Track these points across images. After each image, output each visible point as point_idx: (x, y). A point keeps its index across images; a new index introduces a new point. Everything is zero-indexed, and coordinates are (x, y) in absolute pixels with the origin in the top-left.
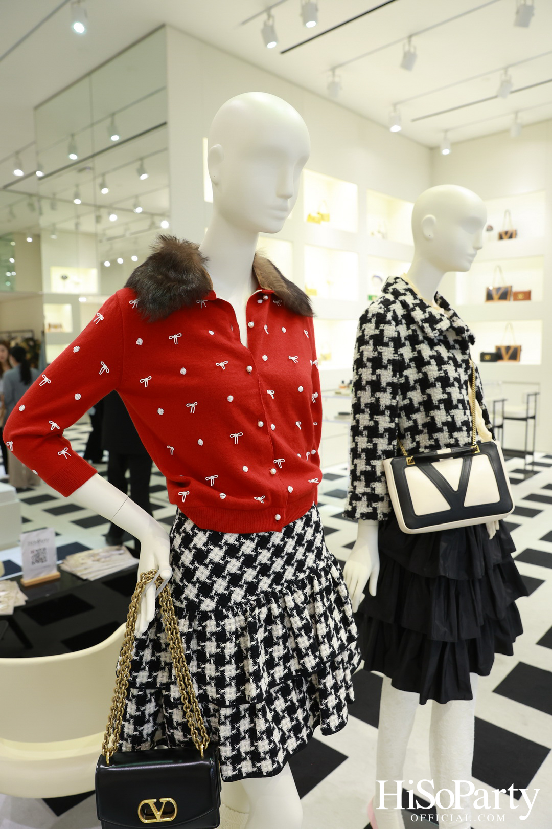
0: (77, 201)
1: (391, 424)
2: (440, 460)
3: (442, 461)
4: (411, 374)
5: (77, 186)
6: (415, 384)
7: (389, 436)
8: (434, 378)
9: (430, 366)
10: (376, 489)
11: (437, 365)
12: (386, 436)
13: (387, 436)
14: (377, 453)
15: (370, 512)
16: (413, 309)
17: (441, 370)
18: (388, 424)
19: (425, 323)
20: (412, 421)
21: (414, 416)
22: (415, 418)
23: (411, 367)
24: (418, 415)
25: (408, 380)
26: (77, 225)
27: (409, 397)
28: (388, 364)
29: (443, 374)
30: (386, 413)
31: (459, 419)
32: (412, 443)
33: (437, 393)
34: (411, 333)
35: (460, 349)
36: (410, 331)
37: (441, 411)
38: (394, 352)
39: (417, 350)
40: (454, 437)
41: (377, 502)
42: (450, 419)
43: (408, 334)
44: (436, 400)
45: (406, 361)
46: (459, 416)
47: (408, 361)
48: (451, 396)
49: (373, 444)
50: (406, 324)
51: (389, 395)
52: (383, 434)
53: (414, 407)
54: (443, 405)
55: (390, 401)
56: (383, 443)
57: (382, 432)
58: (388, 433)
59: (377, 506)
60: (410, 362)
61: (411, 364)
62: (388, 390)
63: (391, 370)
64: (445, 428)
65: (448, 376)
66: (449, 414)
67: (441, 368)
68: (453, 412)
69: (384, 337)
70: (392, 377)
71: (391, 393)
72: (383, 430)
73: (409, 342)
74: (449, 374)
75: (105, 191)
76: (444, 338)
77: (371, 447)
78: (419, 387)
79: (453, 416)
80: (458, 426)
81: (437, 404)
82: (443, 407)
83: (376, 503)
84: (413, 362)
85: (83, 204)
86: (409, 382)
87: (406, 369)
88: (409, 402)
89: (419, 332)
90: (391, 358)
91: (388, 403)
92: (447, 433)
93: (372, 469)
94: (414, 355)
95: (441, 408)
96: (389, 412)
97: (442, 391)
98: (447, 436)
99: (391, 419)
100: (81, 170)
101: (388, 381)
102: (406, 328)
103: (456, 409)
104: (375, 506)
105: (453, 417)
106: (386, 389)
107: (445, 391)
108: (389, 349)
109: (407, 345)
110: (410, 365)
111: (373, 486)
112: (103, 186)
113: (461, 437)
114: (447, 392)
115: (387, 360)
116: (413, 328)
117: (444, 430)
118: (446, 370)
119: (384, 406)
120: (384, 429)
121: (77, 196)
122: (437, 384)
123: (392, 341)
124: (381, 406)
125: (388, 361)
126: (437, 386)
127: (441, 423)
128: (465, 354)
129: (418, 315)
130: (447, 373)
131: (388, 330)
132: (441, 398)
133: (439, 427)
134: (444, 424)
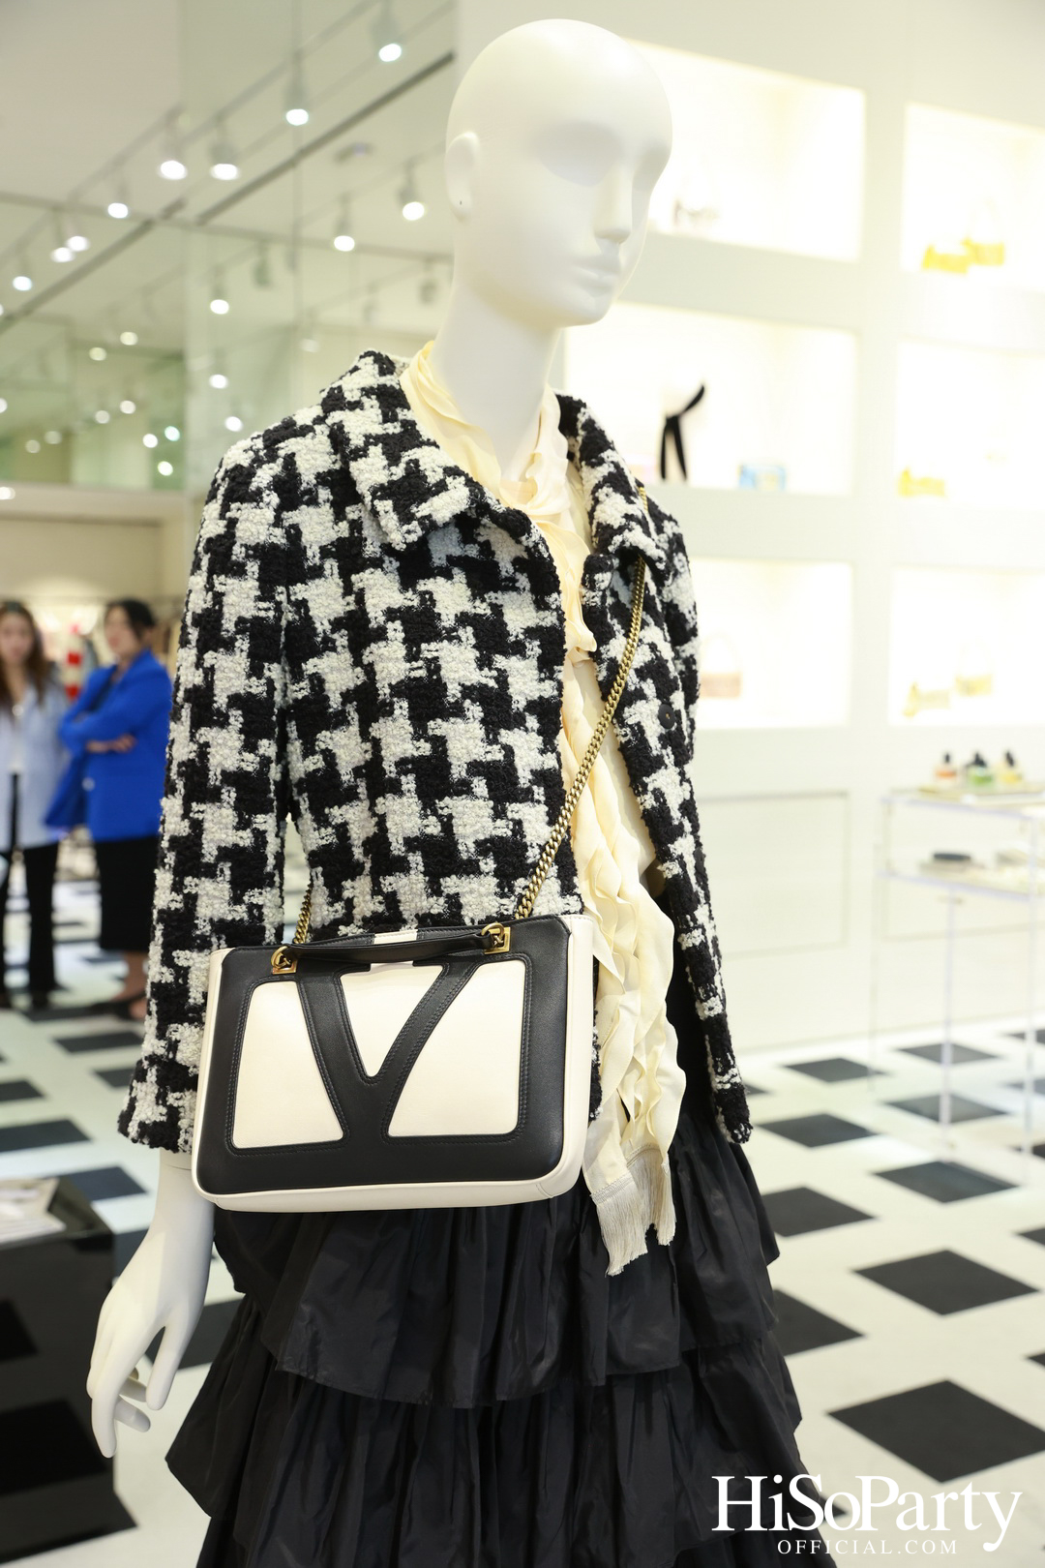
0: (344, 243)
1: (241, 833)
2: (373, 965)
3: (377, 970)
4: (332, 669)
5: (345, 199)
6: (343, 704)
7: (232, 875)
8: (390, 685)
9: (382, 644)
10: (181, 1046)
11: (405, 641)
12: (222, 871)
13: (227, 872)
14: (196, 927)
15: (161, 1122)
16: (360, 453)
17: (416, 660)
18: (231, 832)
19: (381, 498)
20: (330, 830)
21: (337, 814)
22: (339, 821)
23: (334, 649)
24: (351, 811)
25: (323, 690)
26: (369, 310)
27: (323, 746)
28: (237, 633)
29: (422, 673)
30: (224, 796)
31: (469, 830)
32: (331, 904)
33: (394, 736)
34: (346, 534)
35: (532, 591)
36: (344, 525)
37: (405, 799)
38: (258, 593)
39: (355, 589)
40: (446, 891)
41: (181, 1090)
42: (434, 828)
43: (334, 537)
44: (394, 759)
45: (318, 625)
46: (468, 819)
47: (328, 627)
48: (445, 751)
49: (185, 895)
50: (333, 504)
51: (236, 736)
52: (215, 865)
53: (341, 783)
54: (411, 777)
55: (238, 757)
56: (215, 897)
57: (212, 860)
58: (229, 865)
59: (180, 1103)
60: (333, 631)
61: (335, 636)
62: (232, 720)
63: (244, 654)
64: (416, 859)
65: (439, 679)
66: (435, 813)
67: (419, 651)
68: (450, 804)
69: (234, 543)
70: (249, 676)
71: (241, 731)
72: (215, 853)
73: (336, 565)
74: (442, 673)
75: (414, 211)
76: (481, 552)
77: (179, 906)
78: (356, 716)
79: (450, 817)
80: (464, 856)
81: (393, 775)
82: (412, 786)
83: (177, 1095)
84: (344, 632)
85: (360, 249)
86: (327, 698)
87: (317, 652)
88: (321, 764)
89: (368, 531)
90: (248, 615)
91: (231, 765)
92: (421, 876)
93: (176, 979)
94: (348, 608)
95: (404, 787)
96: (233, 795)
97: (411, 730)
98: (422, 885)
99: (240, 816)
100: (344, 156)
101: (234, 690)
102: (332, 518)
103: (459, 794)
104: (175, 1105)
105: (447, 824)
106: (227, 717)
107: (425, 730)
108: (243, 583)
109: (327, 572)
110: (334, 641)
111: (175, 1036)
112: (406, 196)
113: (471, 892)
114: (430, 733)
115: (235, 619)
116: (351, 516)
117: (413, 865)
118: (436, 659)
119: (218, 772)
120: (219, 849)
121: (343, 228)
122: (396, 706)
123: (255, 557)
124: (211, 773)
125: (237, 624)
126: (397, 712)
127: (401, 841)
128: (547, 607)
129: (370, 471)
130: (438, 668)
131: (247, 520)
132: (408, 755)
133: (396, 853)
134: (411, 844)
